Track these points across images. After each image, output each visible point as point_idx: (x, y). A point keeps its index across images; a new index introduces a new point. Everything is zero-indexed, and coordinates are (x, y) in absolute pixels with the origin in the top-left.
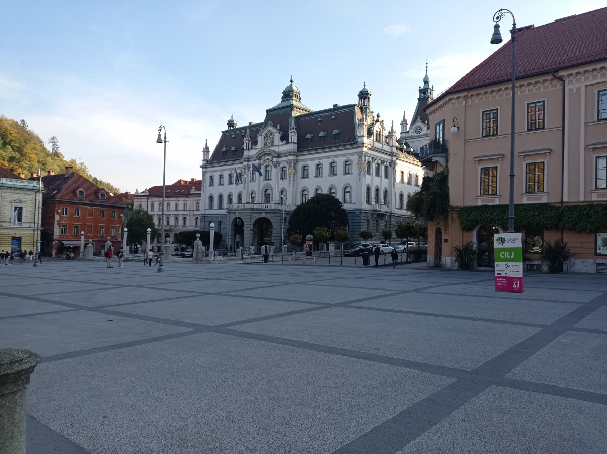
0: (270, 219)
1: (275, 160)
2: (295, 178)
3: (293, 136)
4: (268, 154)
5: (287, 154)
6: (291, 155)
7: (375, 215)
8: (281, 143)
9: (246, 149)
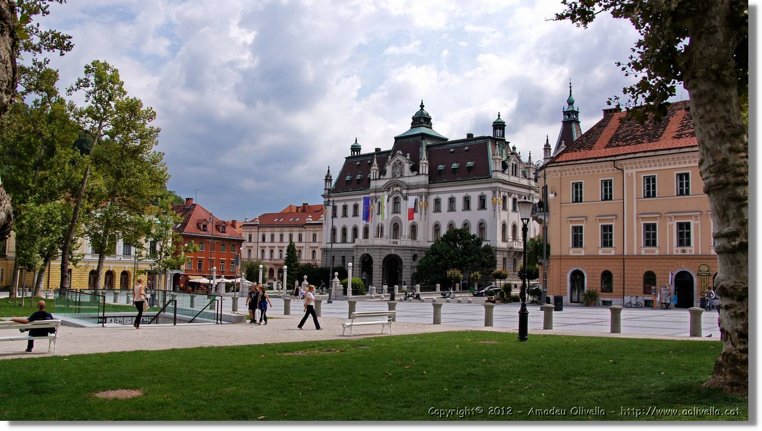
0: (400, 256)
1: (404, 192)
2: (427, 212)
3: (424, 168)
4: (397, 186)
5: (417, 186)
6: (422, 188)
7: (512, 254)
8: (410, 175)
9: (374, 179)
